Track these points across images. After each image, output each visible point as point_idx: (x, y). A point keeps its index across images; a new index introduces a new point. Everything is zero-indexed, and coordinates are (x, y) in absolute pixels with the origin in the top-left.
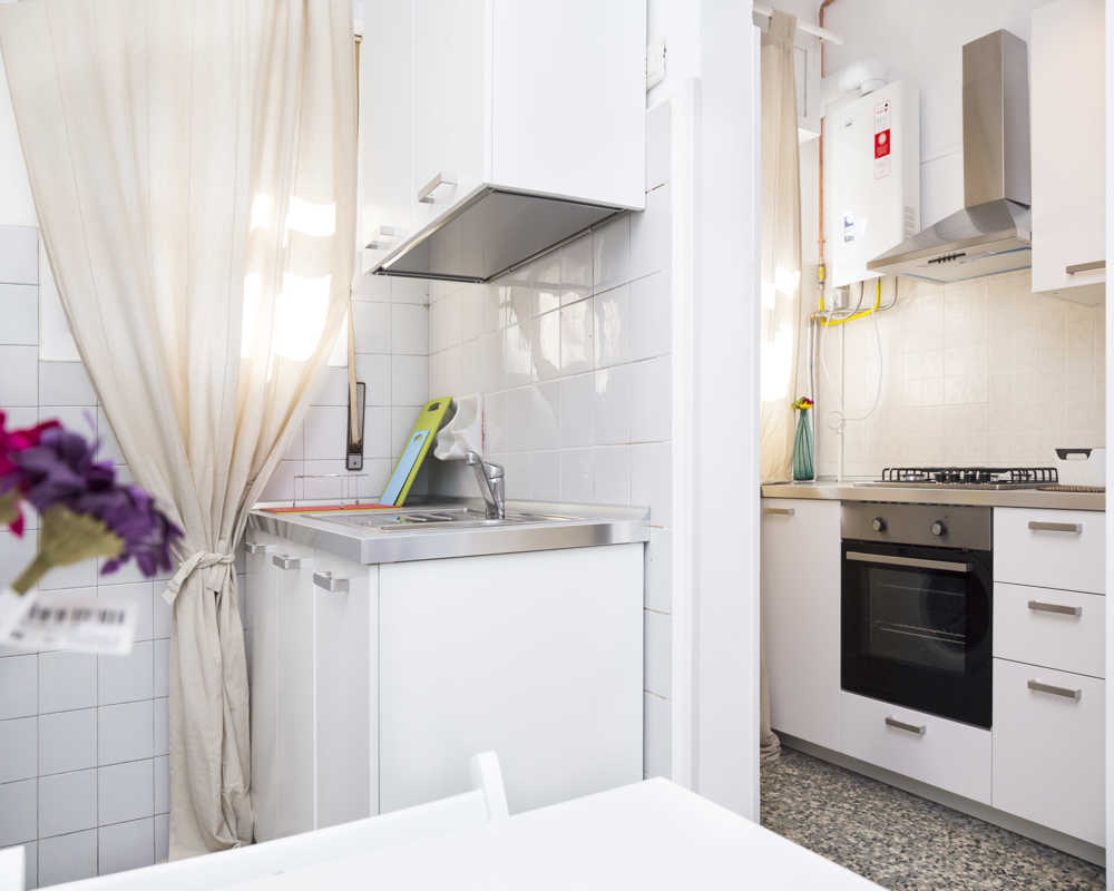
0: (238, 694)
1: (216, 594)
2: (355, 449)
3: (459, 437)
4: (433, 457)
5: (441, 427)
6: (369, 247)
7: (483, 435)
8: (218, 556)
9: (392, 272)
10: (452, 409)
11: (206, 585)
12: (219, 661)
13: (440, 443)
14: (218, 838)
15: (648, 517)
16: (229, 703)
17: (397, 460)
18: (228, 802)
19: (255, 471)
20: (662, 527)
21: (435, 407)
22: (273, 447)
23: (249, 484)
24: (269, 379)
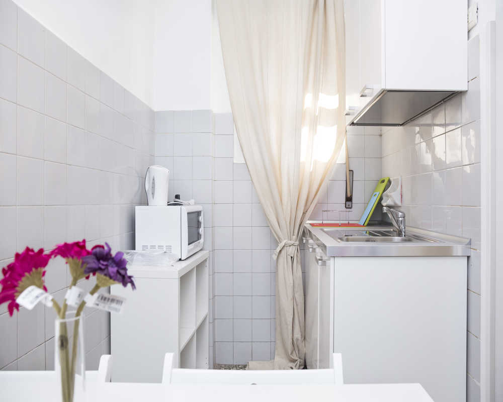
0: (299, 298)
1: (292, 257)
2: (349, 199)
3: (391, 196)
4: (381, 203)
5: (384, 191)
6: (347, 114)
7: (402, 196)
8: (292, 242)
9: (357, 124)
10: (390, 182)
11: (288, 253)
12: (292, 285)
13: (384, 198)
14: (291, 356)
15: (470, 243)
16: (296, 302)
17: (366, 204)
18: (295, 342)
19: (307, 208)
20: (476, 250)
21: (383, 181)
22: (313, 199)
23: (304, 213)
24: (311, 170)
